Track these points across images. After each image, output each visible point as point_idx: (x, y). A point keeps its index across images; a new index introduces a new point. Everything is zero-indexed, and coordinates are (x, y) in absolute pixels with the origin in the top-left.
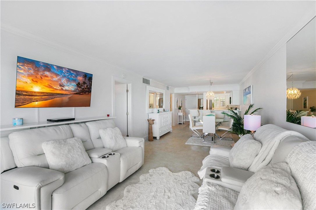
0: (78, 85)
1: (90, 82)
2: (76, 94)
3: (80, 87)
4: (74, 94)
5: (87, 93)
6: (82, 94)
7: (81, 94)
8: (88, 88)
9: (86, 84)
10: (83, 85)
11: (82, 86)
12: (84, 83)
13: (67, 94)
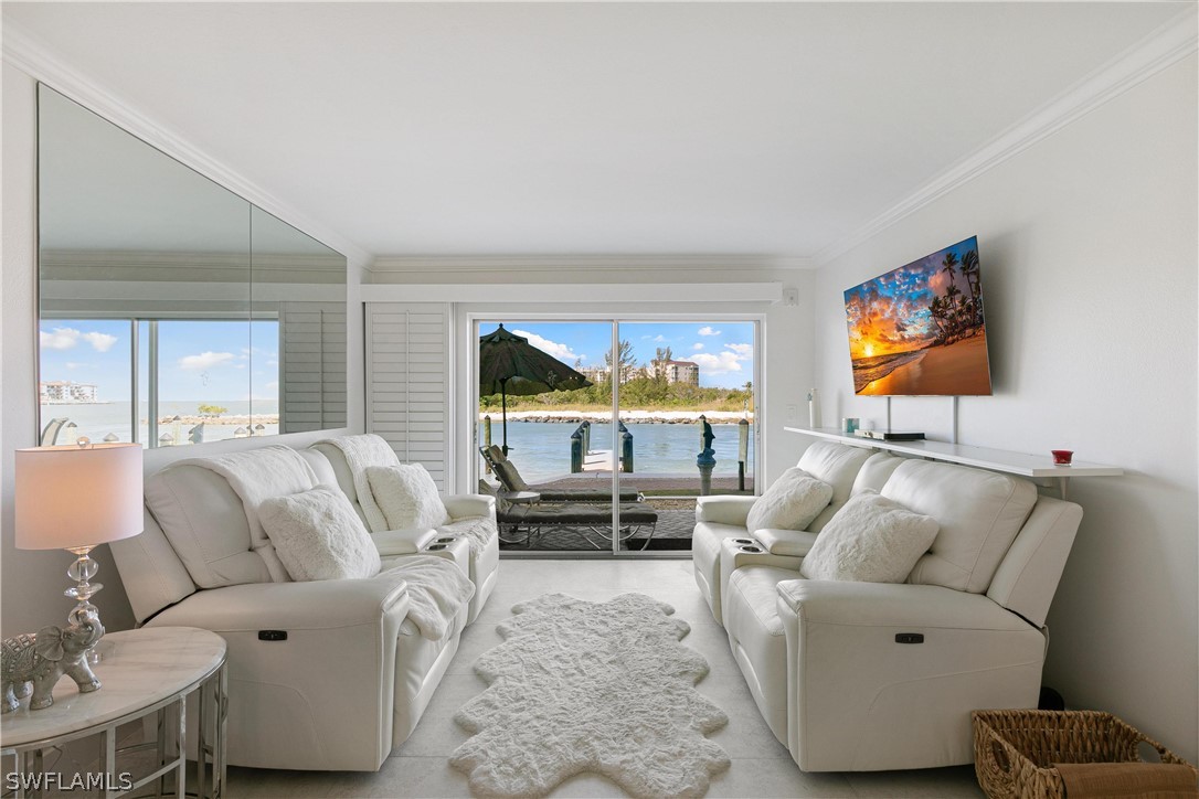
0: (937, 309)
1: (973, 278)
2: (936, 344)
3: (942, 316)
4: (931, 346)
5: (969, 331)
6: (953, 342)
7: (949, 344)
8: (969, 308)
9: (959, 292)
10: (948, 301)
11: (946, 307)
12: (952, 292)
13: (905, 354)
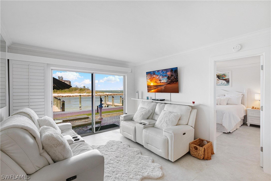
0: (168, 78)
1: (176, 74)
2: (168, 84)
3: (170, 79)
4: (167, 84)
5: (175, 82)
6: (172, 84)
7: (171, 84)
8: (175, 79)
9: (173, 76)
10: (171, 77)
11: (171, 78)
12: (172, 75)
13: (161, 85)
